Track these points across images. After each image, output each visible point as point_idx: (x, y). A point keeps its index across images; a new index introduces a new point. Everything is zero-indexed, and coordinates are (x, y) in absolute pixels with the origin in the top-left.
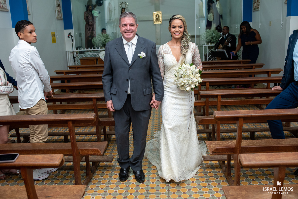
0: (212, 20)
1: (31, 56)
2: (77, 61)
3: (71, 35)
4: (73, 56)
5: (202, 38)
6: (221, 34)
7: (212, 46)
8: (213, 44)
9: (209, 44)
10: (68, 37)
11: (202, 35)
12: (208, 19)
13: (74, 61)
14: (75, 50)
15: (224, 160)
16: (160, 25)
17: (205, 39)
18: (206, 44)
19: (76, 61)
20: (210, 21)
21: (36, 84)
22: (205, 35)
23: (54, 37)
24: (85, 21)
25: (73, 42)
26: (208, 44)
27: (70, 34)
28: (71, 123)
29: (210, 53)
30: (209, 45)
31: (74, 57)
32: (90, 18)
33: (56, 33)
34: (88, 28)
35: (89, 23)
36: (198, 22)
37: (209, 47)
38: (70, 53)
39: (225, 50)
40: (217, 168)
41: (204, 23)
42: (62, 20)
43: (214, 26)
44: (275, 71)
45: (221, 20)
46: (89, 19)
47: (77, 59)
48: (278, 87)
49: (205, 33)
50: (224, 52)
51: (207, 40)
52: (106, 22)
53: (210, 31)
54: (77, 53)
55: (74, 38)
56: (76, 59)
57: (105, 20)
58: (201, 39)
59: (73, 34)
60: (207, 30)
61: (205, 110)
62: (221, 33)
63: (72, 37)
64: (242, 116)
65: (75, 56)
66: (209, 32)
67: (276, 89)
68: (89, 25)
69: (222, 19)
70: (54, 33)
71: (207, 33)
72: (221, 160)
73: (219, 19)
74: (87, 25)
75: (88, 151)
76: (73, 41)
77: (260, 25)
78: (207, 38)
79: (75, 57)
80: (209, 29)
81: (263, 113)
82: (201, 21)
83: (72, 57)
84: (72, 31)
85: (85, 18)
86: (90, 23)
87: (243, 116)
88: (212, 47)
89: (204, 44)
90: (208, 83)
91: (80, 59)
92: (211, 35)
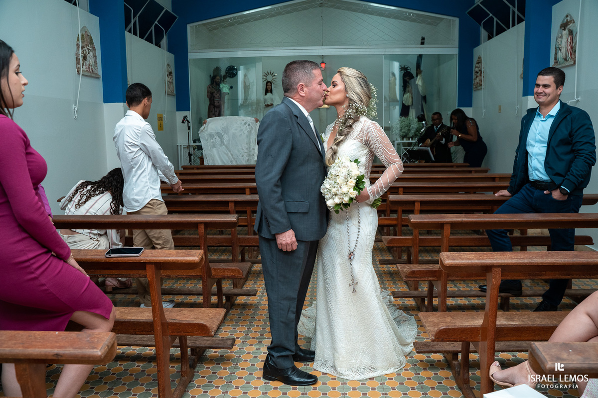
0: (410, 103)
1: (141, 137)
2: (195, 161)
3: (188, 119)
4: (189, 153)
5: (394, 129)
6: (423, 124)
7: (408, 143)
8: (411, 139)
9: (405, 139)
10: (183, 122)
11: (394, 126)
12: (404, 102)
13: (190, 160)
14: (192, 143)
15: (424, 296)
16: (327, 110)
17: (398, 132)
18: (399, 139)
19: (193, 161)
20: (407, 105)
21: (145, 176)
22: (398, 126)
23: (160, 121)
24: (208, 99)
25: (189, 131)
26: (403, 139)
27: (185, 117)
28: (203, 227)
29: (406, 153)
30: (405, 141)
31: (190, 155)
32: (216, 95)
33: (165, 116)
34: (212, 112)
35: (214, 103)
36: (388, 109)
37: (404, 144)
38: (184, 148)
39: (429, 148)
40: (413, 310)
41: (397, 110)
42: (174, 96)
43: (413, 114)
44: (504, 176)
45: (424, 103)
46: (214, 97)
47: (195, 158)
48: (505, 192)
49: (399, 122)
50: (427, 151)
51: (402, 134)
52: (239, 105)
53: (406, 119)
54: (194, 149)
55: (190, 124)
56: (192, 157)
57: (237, 100)
58: (392, 132)
59: (190, 118)
60: (401, 118)
61: (396, 232)
62: (424, 122)
63: (188, 122)
64: (447, 221)
65: (191, 153)
66: (404, 122)
67: (501, 194)
68: (215, 106)
69: (426, 103)
70: (162, 115)
71: (401, 123)
72: (419, 297)
73: (420, 103)
74: (212, 107)
75: (224, 272)
76: (189, 128)
77: (484, 111)
78: (401, 130)
79: (192, 155)
80: (405, 117)
81: (478, 218)
82: (391, 107)
83: (188, 155)
84: (188, 114)
85: (208, 95)
86: (216, 104)
87: (450, 221)
88: (410, 144)
89: (397, 140)
90: (402, 189)
91: (199, 158)
92: (407, 126)
